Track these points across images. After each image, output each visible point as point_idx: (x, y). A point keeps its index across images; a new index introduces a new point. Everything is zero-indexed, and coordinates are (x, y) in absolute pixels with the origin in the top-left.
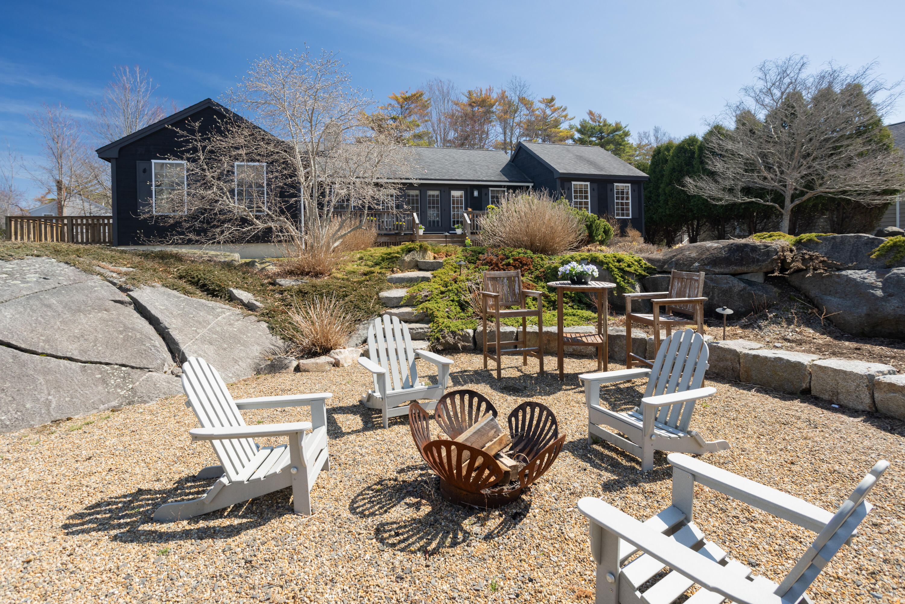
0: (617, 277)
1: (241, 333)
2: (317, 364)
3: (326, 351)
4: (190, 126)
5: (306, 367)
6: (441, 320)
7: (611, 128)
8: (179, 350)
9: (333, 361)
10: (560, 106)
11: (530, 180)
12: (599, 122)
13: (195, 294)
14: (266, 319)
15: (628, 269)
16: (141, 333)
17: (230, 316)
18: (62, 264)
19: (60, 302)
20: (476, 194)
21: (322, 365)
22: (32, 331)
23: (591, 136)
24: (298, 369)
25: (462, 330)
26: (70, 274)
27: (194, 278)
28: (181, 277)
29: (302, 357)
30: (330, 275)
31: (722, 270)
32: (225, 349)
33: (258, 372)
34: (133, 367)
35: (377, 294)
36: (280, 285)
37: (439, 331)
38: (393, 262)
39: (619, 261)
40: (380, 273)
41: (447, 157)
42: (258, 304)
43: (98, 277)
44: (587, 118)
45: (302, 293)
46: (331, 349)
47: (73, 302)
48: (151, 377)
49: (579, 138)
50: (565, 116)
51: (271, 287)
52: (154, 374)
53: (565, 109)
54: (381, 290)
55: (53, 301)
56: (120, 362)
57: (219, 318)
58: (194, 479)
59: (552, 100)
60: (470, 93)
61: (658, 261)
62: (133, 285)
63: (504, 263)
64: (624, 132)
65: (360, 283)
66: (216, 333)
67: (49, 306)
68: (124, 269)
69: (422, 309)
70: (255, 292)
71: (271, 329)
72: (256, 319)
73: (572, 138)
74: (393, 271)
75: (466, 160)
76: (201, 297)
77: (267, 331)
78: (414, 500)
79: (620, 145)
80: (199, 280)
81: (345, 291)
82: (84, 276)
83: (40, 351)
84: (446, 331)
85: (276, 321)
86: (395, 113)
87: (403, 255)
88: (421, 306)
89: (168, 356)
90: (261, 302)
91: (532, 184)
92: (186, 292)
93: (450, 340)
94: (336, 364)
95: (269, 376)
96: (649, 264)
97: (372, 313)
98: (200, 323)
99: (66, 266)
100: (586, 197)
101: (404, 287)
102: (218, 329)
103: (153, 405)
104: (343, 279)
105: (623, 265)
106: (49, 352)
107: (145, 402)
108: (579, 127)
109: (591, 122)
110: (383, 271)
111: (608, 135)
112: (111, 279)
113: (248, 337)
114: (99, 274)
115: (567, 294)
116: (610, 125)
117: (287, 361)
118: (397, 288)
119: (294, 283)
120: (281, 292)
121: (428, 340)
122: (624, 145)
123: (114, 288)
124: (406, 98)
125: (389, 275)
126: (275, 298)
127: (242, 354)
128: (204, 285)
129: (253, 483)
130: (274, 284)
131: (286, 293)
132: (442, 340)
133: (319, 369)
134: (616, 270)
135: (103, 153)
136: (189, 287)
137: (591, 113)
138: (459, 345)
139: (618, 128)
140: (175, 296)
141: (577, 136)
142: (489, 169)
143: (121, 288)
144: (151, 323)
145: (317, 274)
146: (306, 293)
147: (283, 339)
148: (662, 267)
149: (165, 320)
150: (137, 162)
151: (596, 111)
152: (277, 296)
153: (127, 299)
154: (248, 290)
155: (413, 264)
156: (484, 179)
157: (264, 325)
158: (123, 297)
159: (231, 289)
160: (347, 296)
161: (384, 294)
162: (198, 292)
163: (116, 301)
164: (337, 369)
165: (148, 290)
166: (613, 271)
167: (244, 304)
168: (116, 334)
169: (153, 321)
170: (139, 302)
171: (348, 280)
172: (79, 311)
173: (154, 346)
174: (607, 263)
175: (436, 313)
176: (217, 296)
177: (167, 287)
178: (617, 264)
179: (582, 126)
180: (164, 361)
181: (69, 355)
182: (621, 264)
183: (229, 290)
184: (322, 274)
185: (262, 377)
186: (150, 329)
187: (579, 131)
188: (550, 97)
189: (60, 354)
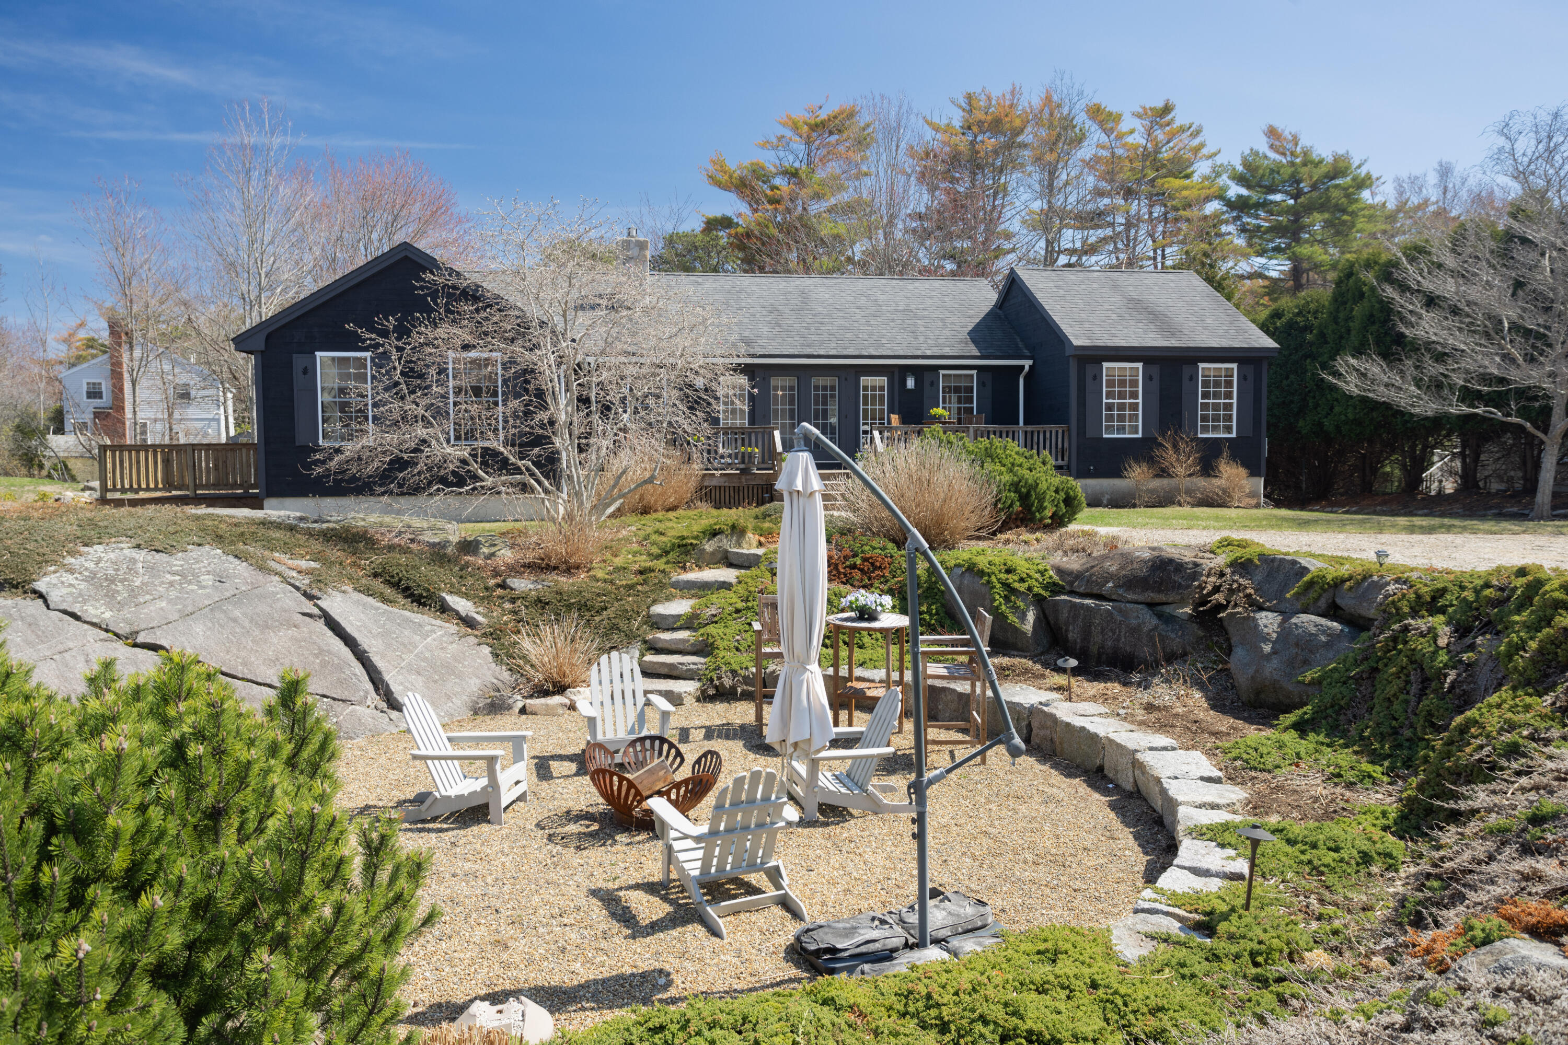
0: (997, 597)
1: (456, 660)
2: (547, 705)
3: (560, 689)
4: (382, 325)
5: (534, 709)
6: (722, 654)
7: (1323, 170)
8: (382, 681)
9: (567, 702)
10: (1187, 122)
11: (1026, 352)
12: (1292, 154)
13: (396, 602)
14: (489, 641)
15: (1016, 585)
16: (339, 658)
17: (442, 636)
18: (231, 558)
19: (245, 614)
20: (910, 383)
21: (554, 707)
22: (228, 652)
23: (1272, 190)
24: (523, 711)
25: (747, 668)
26: (246, 574)
27: (393, 577)
28: (376, 575)
29: (531, 696)
30: (590, 570)
31: (1136, 597)
32: (436, 682)
33: (476, 712)
34: (334, 699)
35: (648, 608)
36: (512, 589)
37: (715, 669)
38: (687, 553)
39: (1009, 571)
40: (663, 571)
41: (863, 301)
42: (479, 618)
43: (277, 578)
44: (1262, 146)
45: (540, 603)
46: (569, 687)
47: (259, 616)
48: (355, 711)
49: (1240, 197)
50: (1197, 150)
51: (499, 592)
52: (358, 707)
53: (1197, 133)
54: (655, 602)
55: (237, 613)
56: (320, 692)
57: (429, 639)
58: (410, 801)
59: (1167, 109)
60: (969, 97)
61: (1070, 573)
62: (320, 590)
63: (848, 563)
64: (1354, 179)
65: (630, 587)
66: (425, 659)
67: (235, 620)
68: (304, 564)
69: (702, 635)
70: (479, 600)
71: (496, 655)
72: (476, 641)
73: (1221, 197)
74: (684, 568)
75: (902, 306)
76: (404, 607)
77: (490, 658)
78: (587, 822)
79: (1344, 211)
80: (400, 580)
81: (604, 601)
82: (260, 577)
83: (240, 676)
84: (724, 668)
85: (503, 645)
86: (791, 158)
87: (704, 542)
88: (702, 631)
89: (369, 686)
90: (484, 616)
91: (1030, 362)
92: (385, 600)
93: (727, 682)
94: (572, 707)
95: (488, 718)
96: (1056, 578)
97: (635, 638)
98: (405, 646)
99: (237, 562)
100: (1134, 395)
101: (693, 596)
102: (427, 654)
103: (360, 741)
104: (605, 581)
105: (1011, 578)
106: (249, 677)
107: (351, 738)
108: (1240, 168)
109: (1272, 155)
110: (668, 568)
111: (1314, 187)
112: (292, 581)
113: (464, 666)
114: (279, 574)
115: (925, 620)
116: (1321, 162)
117: (511, 701)
118: (682, 597)
119: (532, 586)
120: (513, 601)
121: (699, 680)
122: (1352, 214)
123: (298, 595)
124: (817, 125)
125: (675, 577)
126: (503, 610)
127: (457, 689)
128: (407, 588)
129: (460, 797)
130: (503, 586)
131: (519, 603)
132: (716, 682)
133: (550, 712)
134: (998, 586)
135: (242, 342)
136: (388, 591)
137: (1272, 133)
138: (739, 690)
139: (1339, 169)
140: (372, 607)
141: (1235, 191)
142: (945, 327)
143: (305, 594)
144: (346, 644)
145: (569, 569)
146: (547, 604)
147: (510, 670)
148: (1071, 583)
149: (364, 642)
150: (294, 356)
151: (1287, 128)
152: (508, 606)
153: (316, 611)
154: (466, 596)
155: (719, 556)
156: (929, 353)
157: (486, 650)
158: (309, 607)
159: (444, 595)
160: (606, 609)
161: (659, 609)
162: (400, 598)
163: (304, 614)
164: (573, 713)
165: (339, 597)
166: (994, 587)
167: (461, 618)
168: (311, 658)
169: (349, 641)
170: (330, 616)
171: (612, 582)
172: (267, 627)
173: (355, 675)
174: (989, 575)
175: (719, 643)
176: (425, 605)
177: (360, 591)
178: (1003, 576)
179: (1246, 164)
180: (367, 692)
181: (268, 681)
182: (1010, 576)
183: (440, 596)
184: (578, 568)
185: (480, 718)
186: (346, 652)
187: (1241, 180)
188: (1160, 104)
189: (259, 680)
